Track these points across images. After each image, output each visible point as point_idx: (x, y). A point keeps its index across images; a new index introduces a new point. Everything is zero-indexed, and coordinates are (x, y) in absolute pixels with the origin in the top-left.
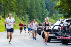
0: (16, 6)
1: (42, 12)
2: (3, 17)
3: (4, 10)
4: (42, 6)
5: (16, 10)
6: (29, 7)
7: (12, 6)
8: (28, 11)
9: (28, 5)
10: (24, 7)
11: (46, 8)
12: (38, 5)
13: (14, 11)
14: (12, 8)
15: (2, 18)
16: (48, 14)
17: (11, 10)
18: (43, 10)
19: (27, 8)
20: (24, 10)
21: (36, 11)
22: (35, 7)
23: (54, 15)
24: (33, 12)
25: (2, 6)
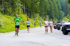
0: (39, 9)
1: (59, 13)
2: (29, 17)
3: (30, 12)
4: (59, 9)
5: (39, 12)
6: (49, 10)
7: (36, 9)
8: (49, 13)
9: (48, 8)
10: (45, 9)
11: (62, 10)
12: (56, 8)
13: (37, 13)
14: (36, 11)
15: (29, 19)
16: (63, 15)
17: (35, 12)
18: (59, 12)
19: (48, 10)
20: (45, 12)
21: (55, 13)
22: (54, 9)
23: (68, 15)
24: (52, 13)
25: (29, 9)
